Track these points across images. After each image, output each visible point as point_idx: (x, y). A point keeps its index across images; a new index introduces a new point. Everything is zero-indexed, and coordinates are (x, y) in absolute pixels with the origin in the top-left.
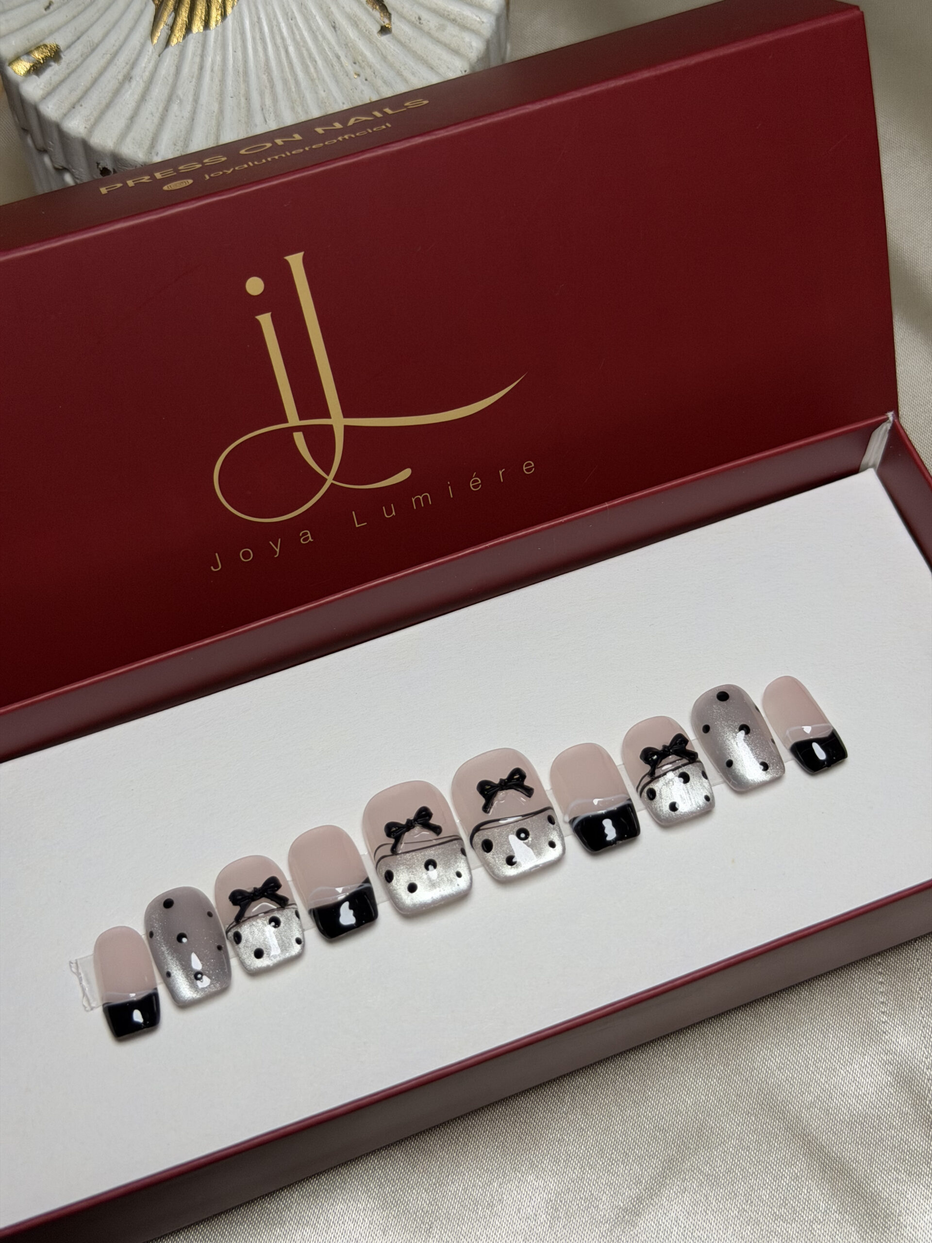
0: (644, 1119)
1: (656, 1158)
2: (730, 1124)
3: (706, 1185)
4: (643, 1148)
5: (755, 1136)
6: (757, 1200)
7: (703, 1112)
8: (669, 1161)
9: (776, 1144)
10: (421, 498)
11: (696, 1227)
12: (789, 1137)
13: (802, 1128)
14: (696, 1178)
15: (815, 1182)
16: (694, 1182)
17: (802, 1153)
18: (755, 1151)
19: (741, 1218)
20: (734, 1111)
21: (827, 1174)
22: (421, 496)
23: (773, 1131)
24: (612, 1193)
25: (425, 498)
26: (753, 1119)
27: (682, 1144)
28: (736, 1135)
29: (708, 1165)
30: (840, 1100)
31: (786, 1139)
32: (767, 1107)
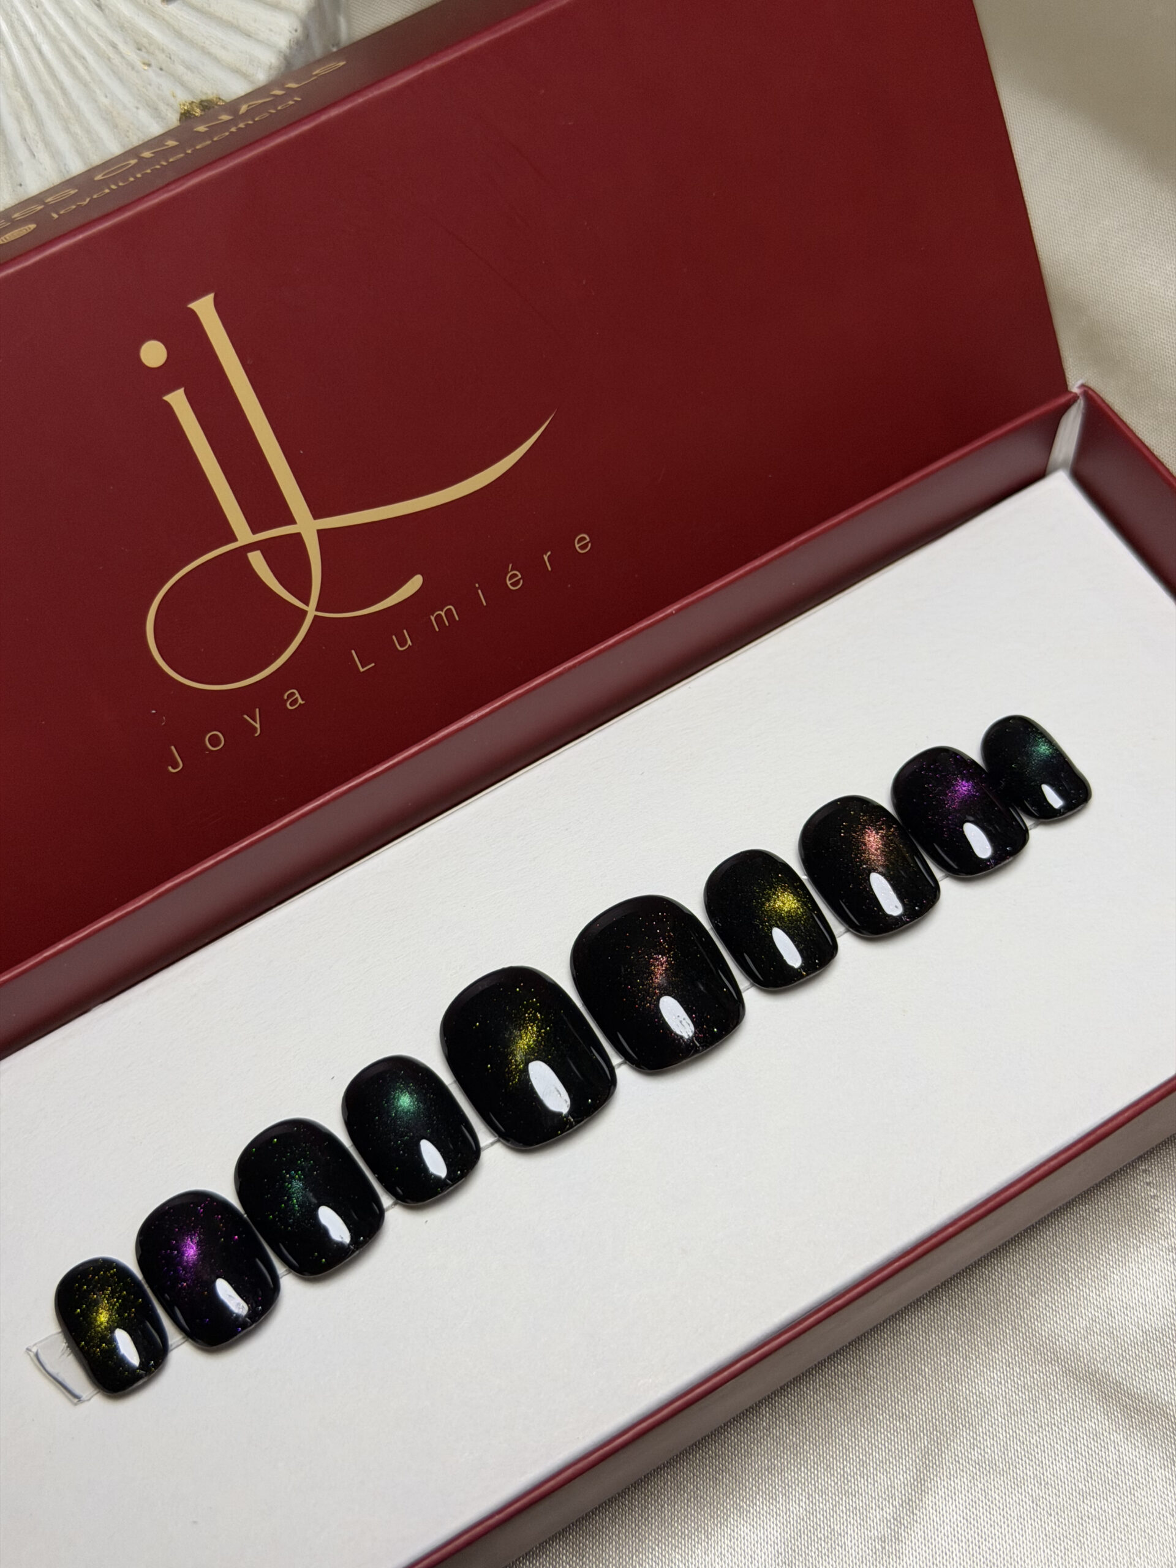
0: (874, 1408)
1: (904, 1457)
2: (990, 1384)
3: (980, 1476)
4: (883, 1448)
5: (1027, 1393)
6: (1053, 1479)
7: (948, 1378)
8: (922, 1457)
9: (1057, 1396)
10: (443, 614)
11: (982, 1537)
12: (1070, 1382)
13: (1085, 1365)
14: (965, 1469)
15: (1122, 1433)
16: (963, 1477)
17: (1094, 1400)
18: (1032, 1413)
19: (1038, 1508)
20: (990, 1366)
21: (1135, 1419)
22: (442, 611)
23: (1049, 1380)
24: (859, 1521)
25: (449, 612)
26: (1018, 1371)
27: (933, 1430)
28: (1001, 1398)
29: (976, 1448)
30: (1123, 1315)
31: (1068, 1386)
32: (1031, 1350)
